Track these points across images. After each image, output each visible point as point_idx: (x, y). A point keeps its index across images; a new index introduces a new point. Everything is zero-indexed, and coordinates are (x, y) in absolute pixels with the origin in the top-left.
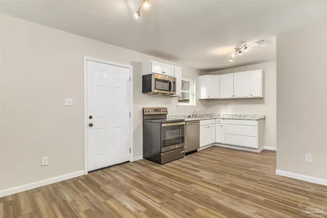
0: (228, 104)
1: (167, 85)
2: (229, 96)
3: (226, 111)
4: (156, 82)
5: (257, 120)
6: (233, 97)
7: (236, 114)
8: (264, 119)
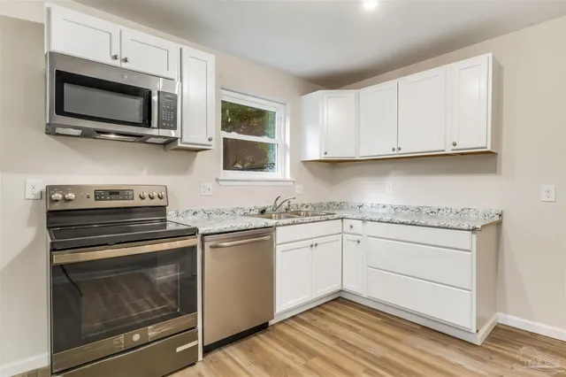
0: (385, 174)
1: (137, 103)
2: (385, 150)
3: (379, 195)
4: (67, 87)
5: (474, 230)
6: (396, 154)
7: (407, 204)
8: (499, 224)
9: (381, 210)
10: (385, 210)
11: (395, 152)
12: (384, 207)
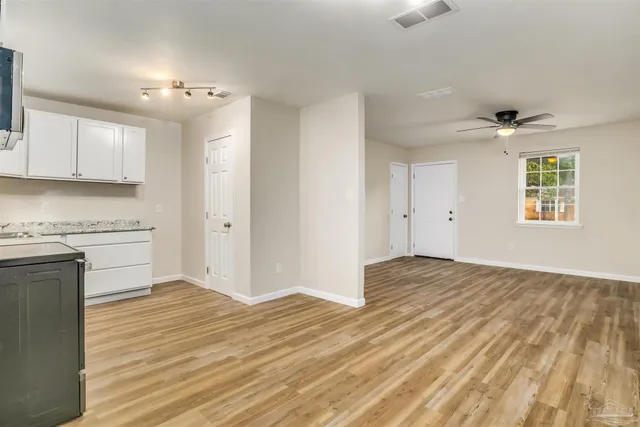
5: (152, 229)
9: (37, 227)
10: (42, 227)
11: (75, 177)
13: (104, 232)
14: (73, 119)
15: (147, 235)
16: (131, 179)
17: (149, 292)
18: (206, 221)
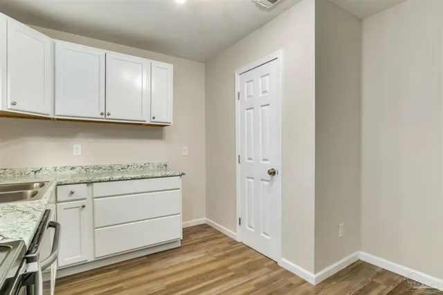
9: (69, 172)
10: (73, 172)
11: (103, 116)
12: (73, 168)
13: (132, 179)
14: (101, 52)
15: (177, 182)
16: (160, 119)
17: (179, 245)
18: (238, 166)
